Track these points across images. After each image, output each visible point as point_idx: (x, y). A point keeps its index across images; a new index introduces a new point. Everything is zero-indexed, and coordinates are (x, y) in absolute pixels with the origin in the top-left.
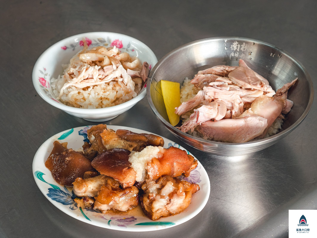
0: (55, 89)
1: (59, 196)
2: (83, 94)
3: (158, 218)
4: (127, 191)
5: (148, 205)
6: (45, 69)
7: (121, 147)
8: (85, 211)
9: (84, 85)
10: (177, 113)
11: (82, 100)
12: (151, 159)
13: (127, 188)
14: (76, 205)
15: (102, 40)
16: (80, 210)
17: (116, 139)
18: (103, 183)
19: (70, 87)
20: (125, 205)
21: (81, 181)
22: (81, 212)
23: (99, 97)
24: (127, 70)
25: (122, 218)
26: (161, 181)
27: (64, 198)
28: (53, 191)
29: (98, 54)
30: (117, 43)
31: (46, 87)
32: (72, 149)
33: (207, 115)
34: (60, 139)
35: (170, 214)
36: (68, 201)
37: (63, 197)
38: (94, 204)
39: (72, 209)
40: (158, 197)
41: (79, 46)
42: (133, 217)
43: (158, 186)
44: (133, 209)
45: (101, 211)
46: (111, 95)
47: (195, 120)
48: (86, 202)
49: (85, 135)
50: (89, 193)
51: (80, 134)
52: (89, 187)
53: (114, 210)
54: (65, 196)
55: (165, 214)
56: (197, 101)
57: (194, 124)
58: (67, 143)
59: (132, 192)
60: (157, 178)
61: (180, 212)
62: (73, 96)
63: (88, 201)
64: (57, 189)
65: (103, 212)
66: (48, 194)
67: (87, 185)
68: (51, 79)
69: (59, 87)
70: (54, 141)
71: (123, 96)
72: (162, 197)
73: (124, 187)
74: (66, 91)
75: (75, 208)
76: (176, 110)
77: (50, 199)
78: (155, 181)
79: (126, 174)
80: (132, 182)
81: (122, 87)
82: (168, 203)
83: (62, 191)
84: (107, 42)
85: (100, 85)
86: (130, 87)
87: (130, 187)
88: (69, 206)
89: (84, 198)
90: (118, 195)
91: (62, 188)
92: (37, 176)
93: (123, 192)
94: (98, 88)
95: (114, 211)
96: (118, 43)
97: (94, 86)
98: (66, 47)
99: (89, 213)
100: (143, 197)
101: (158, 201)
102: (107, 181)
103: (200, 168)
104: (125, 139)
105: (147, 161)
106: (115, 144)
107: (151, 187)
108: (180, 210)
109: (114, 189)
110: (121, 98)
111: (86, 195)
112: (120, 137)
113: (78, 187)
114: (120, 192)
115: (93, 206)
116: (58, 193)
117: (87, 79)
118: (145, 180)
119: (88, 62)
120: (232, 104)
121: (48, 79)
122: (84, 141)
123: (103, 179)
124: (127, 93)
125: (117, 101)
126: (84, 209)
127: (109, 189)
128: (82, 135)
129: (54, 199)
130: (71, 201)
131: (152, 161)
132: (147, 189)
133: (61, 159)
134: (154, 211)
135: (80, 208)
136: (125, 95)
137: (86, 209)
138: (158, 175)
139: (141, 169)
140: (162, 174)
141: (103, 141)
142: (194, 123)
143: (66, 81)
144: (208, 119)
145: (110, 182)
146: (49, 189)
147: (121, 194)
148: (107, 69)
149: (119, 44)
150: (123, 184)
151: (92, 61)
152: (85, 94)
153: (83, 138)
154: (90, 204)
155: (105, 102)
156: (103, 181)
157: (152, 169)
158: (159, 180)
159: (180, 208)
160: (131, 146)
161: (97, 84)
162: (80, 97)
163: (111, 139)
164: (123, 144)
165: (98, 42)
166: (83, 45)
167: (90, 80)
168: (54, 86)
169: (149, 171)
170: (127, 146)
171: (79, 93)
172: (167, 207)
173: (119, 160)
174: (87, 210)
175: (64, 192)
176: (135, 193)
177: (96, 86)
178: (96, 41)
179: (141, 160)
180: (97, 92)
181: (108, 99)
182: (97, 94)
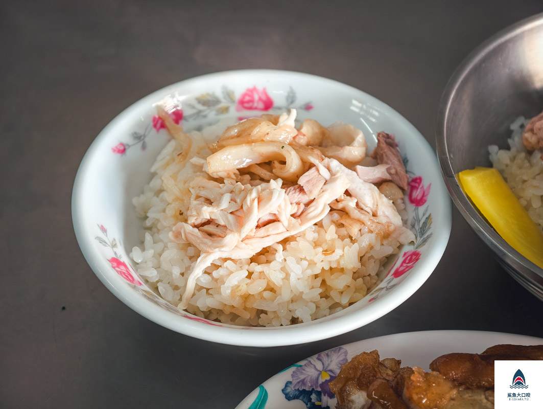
6: (103, 229)
9: (255, 247)
11: (267, 294)
15: (209, 98)
19: (215, 266)
24: (355, 170)
29: (257, 144)
30: (252, 97)
31: (139, 283)
41: (154, 131)
51: (288, 398)
62: (236, 288)
71: (377, 247)
74: (205, 280)
81: (366, 222)
84: (223, 100)
85: (303, 235)
86: (387, 216)
96: (256, 97)
97: (285, 242)
98: (122, 144)
119: (228, 174)
124: (386, 235)
128: (295, 397)
136: (382, 245)
148: (308, 181)
149: (260, 99)
151: (239, 170)
152: (273, 272)
153: (301, 406)
161: (293, 233)
162: (257, 287)
165: (200, 107)
166: (163, 126)
167: (271, 229)
178: (193, 107)
180: (305, 259)
181: (342, 270)
182: (305, 263)
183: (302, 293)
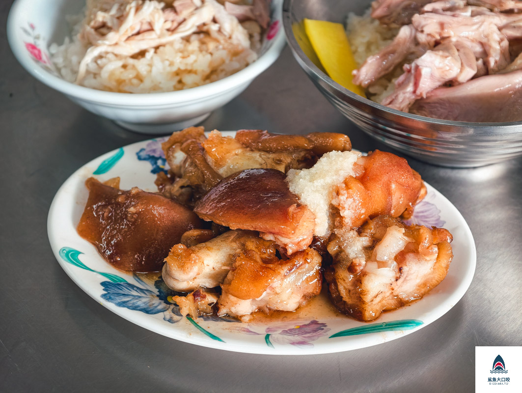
0: (65, 67)
1: (132, 297)
2: (134, 67)
3: (377, 315)
4: (299, 261)
5: (351, 288)
6: (32, 26)
7: (258, 166)
8: (202, 322)
9: (135, 47)
10: (358, 83)
11: (135, 81)
12: (342, 179)
13: (296, 254)
14: (177, 310)
16: (189, 322)
17: (239, 151)
18: (238, 250)
19: (100, 57)
20: (294, 295)
21: (185, 251)
22: (192, 326)
23: (175, 69)
24: (224, 5)
25: (292, 327)
26: (371, 229)
27: (144, 300)
28: (111, 287)
31: (45, 62)
32: (136, 187)
33: (437, 74)
34: (98, 172)
35: (402, 304)
36: (155, 305)
37: (140, 297)
38: (217, 303)
39: (171, 321)
40: (372, 266)
42: (314, 322)
43: (365, 241)
44: (309, 303)
45: (237, 319)
46: (200, 61)
47: (410, 88)
48: (201, 301)
49: (153, 159)
50: (204, 280)
51: (140, 158)
52: (206, 262)
53: (267, 310)
54: (143, 295)
55: (391, 304)
56: (401, 50)
57: (409, 98)
58: (119, 177)
59: (309, 261)
60: (359, 223)
61: (422, 297)
62: (112, 74)
63: (204, 297)
64: (121, 281)
65: (243, 318)
66: (104, 296)
67: (199, 259)
68: (49, 46)
69: (74, 59)
70: (86, 179)
71: (227, 62)
72: (382, 264)
73: (290, 252)
74: (93, 67)
75: (176, 317)
76: (354, 76)
77: (111, 306)
78: (356, 231)
79: (298, 219)
80: (307, 238)
81: (222, 41)
82: (398, 276)
83: (132, 286)
85: (171, 44)
86: (239, 40)
87: (304, 251)
88: (161, 315)
89: (195, 293)
90: (279, 273)
91: (129, 278)
92: (65, 258)
93: (289, 264)
94: (168, 49)
95: (268, 313)
97: (157, 48)
99: (212, 326)
100: (334, 270)
101: (375, 275)
102: (243, 245)
103: (434, 196)
104: (259, 150)
105: (333, 186)
106: (241, 162)
107: (351, 246)
108: (423, 291)
109: (266, 261)
110: (221, 68)
111: (196, 286)
112: (247, 147)
113: (182, 267)
114: (281, 264)
115: (216, 308)
116: (126, 291)
117: (138, 33)
118: (332, 230)
120: (482, 44)
121: (42, 45)
122: (153, 172)
123: (233, 241)
124: (235, 53)
125: (213, 75)
126: (198, 319)
127: (255, 261)
128: (145, 159)
129: (122, 304)
130: (160, 303)
131: (346, 183)
132: (341, 251)
133: (116, 213)
134: (368, 298)
135: (188, 316)
136: (231, 60)
137: (202, 318)
138: (362, 217)
139: (322, 206)
140: (370, 212)
141: (210, 160)
142: (408, 95)
143: (89, 44)
144: (438, 84)
145: (251, 245)
146: (103, 284)
147: (285, 270)
148: (181, 5)
150: (286, 245)
152: (141, 65)
153: (148, 166)
154: (210, 304)
155: (188, 79)
156: (235, 245)
157: (350, 203)
158: (365, 227)
159: (425, 284)
160: (279, 162)
161: (163, 40)
162: (128, 75)
163: (228, 152)
164: (260, 160)
167: (147, 36)
168: (60, 61)
169: (343, 208)
170: (270, 161)
171: (124, 67)
172: (394, 287)
173: (268, 191)
174: (205, 320)
175: (138, 288)
176: (314, 262)
177: (163, 45)
179: (320, 184)
180: (167, 60)
181: (195, 72)
182: (167, 63)
183: (160, 83)
